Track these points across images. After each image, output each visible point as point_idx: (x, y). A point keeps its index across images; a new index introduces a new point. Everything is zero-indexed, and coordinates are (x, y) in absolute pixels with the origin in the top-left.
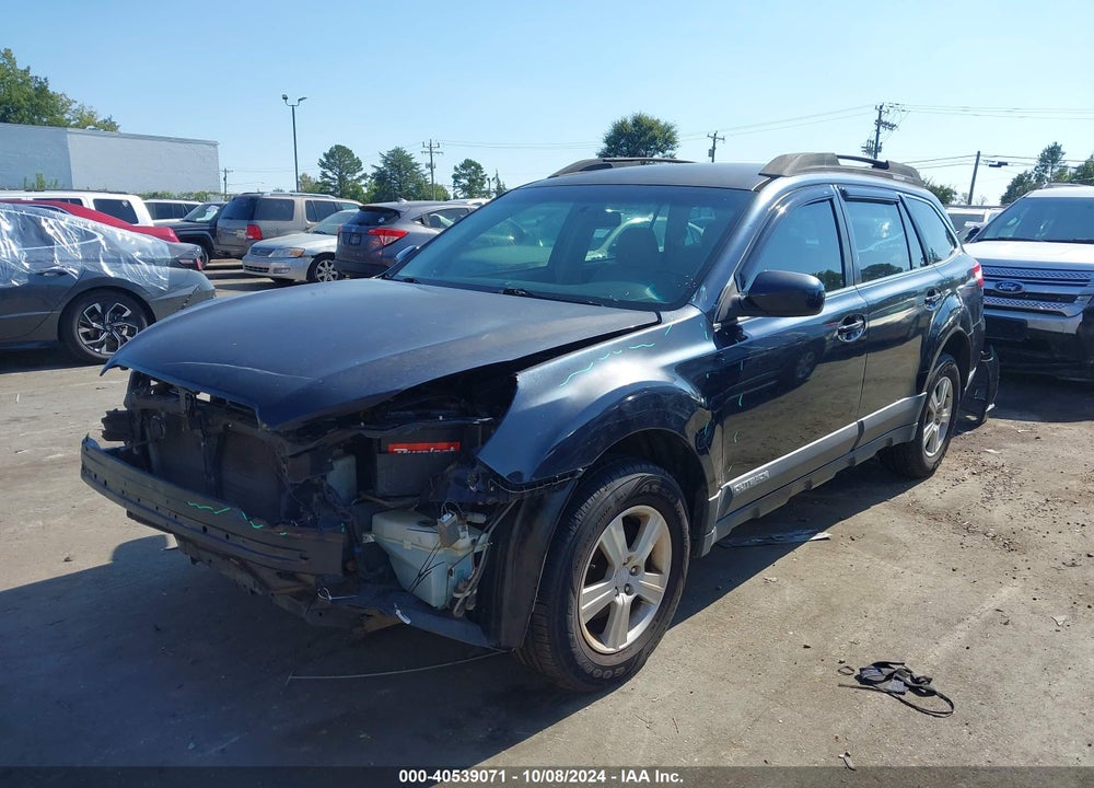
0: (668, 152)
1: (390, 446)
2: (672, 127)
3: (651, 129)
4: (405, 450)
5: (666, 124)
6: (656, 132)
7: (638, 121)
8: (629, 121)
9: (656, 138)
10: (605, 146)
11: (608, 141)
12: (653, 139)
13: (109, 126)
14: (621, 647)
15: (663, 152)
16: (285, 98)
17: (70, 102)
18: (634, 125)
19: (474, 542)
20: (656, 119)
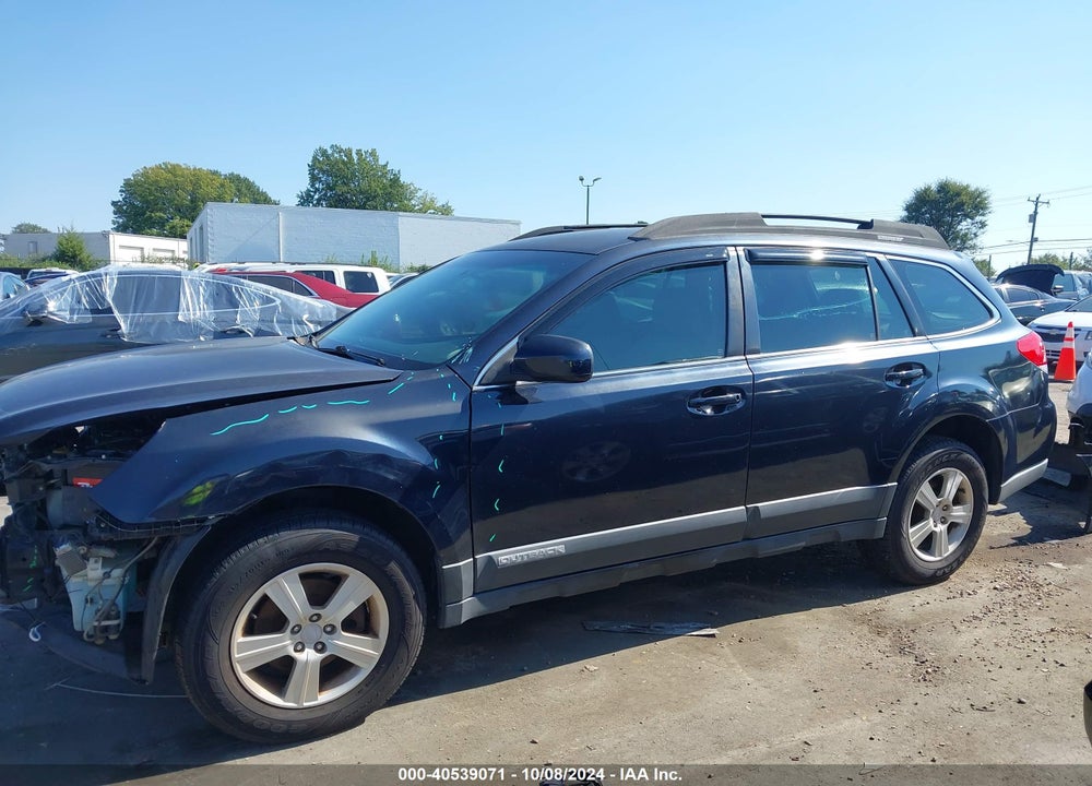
0: (978, 218)
1: (75, 479)
2: (984, 192)
3: (958, 194)
4: (88, 485)
5: (977, 189)
6: (964, 198)
7: (944, 188)
8: (934, 187)
9: (963, 204)
10: (905, 213)
11: (908, 208)
12: (960, 207)
13: (446, 211)
14: (306, 704)
15: (972, 219)
16: (582, 179)
17: (417, 190)
18: (939, 191)
19: (107, 575)
20: (965, 184)
